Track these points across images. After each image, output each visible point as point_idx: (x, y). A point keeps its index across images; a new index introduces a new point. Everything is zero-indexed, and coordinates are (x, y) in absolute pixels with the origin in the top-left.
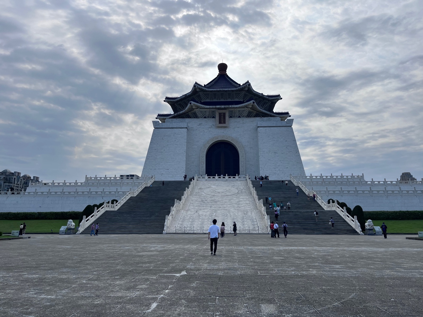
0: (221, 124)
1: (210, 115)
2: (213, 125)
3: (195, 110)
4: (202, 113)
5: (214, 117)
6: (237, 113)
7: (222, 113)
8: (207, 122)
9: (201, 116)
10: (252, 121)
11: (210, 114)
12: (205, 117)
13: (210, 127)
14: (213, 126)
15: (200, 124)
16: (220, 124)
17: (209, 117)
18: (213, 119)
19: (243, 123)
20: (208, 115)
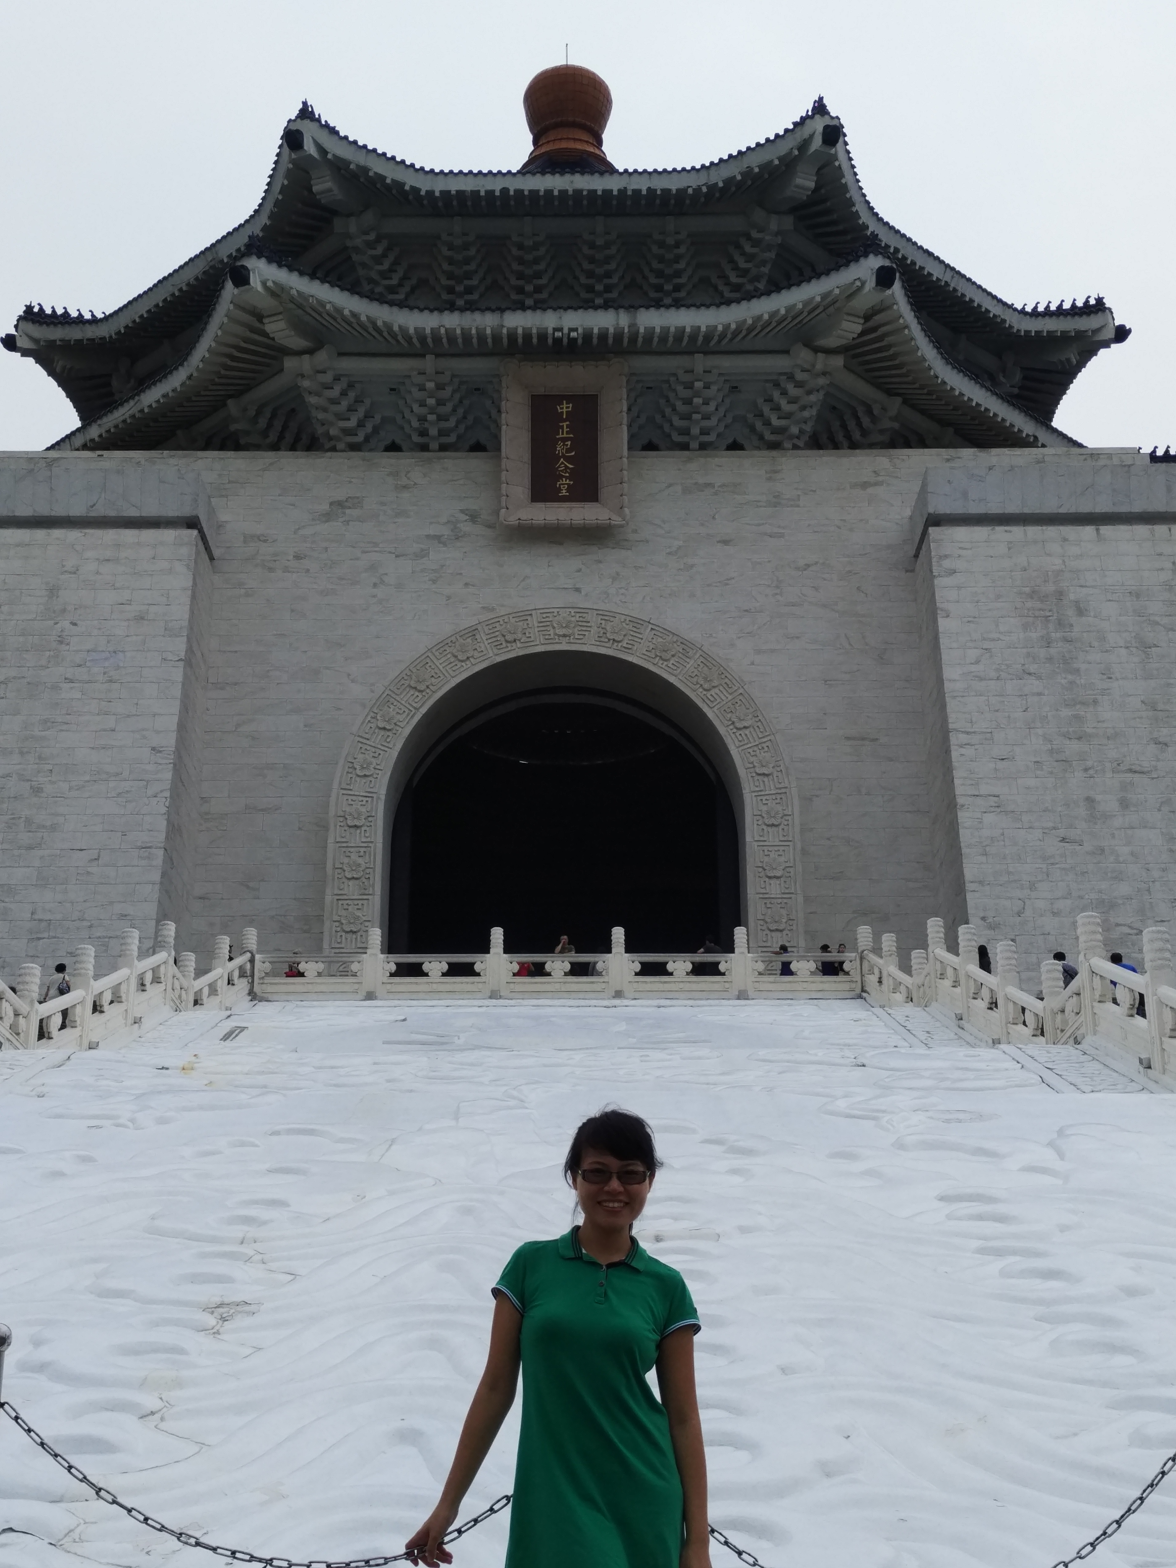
0: (556, 504)
1: (444, 425)
2: (473, 517)
3: (289, 363)
4: (358, 400)
5: (478, 447)
6: (712, 407)
7: (560, 399)
8: (405, 487)
9: (347, 432)
10: (865, 485)
11: (442, 410)
12: (393, 448)
13: (446, 531)
14: (467, 527)
15: (340, 504)
16: (541, 505)
17: (434, 445)
18: (476, 463)
19: (776, 501)
20: (422, 419)
